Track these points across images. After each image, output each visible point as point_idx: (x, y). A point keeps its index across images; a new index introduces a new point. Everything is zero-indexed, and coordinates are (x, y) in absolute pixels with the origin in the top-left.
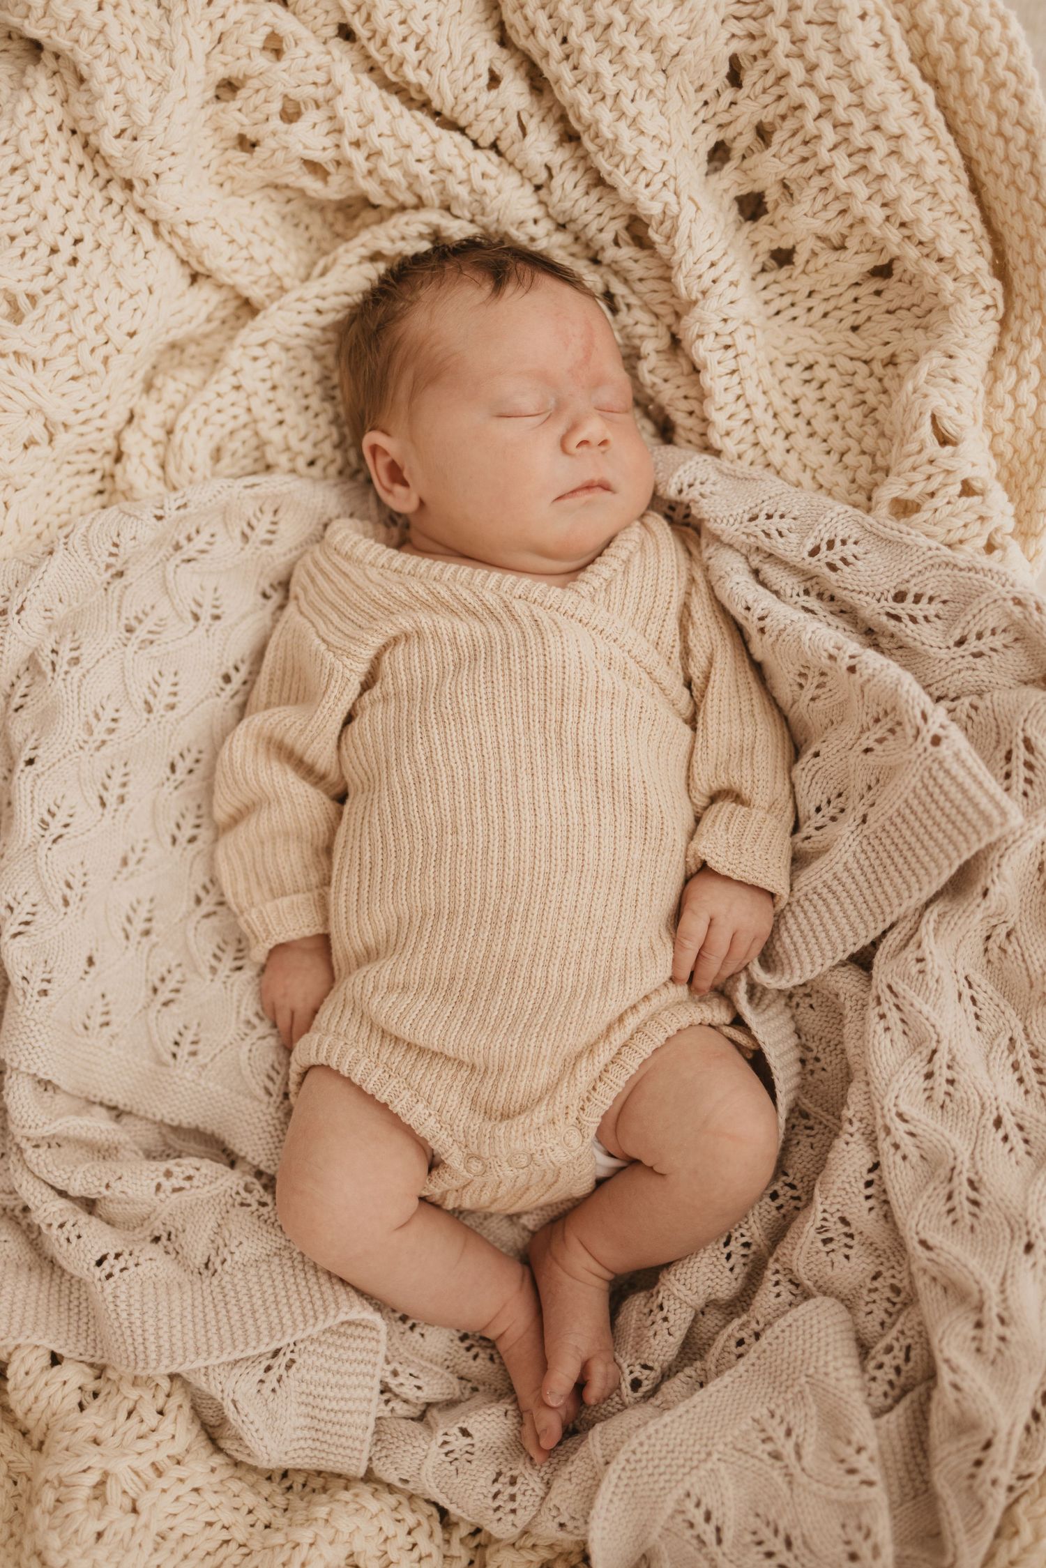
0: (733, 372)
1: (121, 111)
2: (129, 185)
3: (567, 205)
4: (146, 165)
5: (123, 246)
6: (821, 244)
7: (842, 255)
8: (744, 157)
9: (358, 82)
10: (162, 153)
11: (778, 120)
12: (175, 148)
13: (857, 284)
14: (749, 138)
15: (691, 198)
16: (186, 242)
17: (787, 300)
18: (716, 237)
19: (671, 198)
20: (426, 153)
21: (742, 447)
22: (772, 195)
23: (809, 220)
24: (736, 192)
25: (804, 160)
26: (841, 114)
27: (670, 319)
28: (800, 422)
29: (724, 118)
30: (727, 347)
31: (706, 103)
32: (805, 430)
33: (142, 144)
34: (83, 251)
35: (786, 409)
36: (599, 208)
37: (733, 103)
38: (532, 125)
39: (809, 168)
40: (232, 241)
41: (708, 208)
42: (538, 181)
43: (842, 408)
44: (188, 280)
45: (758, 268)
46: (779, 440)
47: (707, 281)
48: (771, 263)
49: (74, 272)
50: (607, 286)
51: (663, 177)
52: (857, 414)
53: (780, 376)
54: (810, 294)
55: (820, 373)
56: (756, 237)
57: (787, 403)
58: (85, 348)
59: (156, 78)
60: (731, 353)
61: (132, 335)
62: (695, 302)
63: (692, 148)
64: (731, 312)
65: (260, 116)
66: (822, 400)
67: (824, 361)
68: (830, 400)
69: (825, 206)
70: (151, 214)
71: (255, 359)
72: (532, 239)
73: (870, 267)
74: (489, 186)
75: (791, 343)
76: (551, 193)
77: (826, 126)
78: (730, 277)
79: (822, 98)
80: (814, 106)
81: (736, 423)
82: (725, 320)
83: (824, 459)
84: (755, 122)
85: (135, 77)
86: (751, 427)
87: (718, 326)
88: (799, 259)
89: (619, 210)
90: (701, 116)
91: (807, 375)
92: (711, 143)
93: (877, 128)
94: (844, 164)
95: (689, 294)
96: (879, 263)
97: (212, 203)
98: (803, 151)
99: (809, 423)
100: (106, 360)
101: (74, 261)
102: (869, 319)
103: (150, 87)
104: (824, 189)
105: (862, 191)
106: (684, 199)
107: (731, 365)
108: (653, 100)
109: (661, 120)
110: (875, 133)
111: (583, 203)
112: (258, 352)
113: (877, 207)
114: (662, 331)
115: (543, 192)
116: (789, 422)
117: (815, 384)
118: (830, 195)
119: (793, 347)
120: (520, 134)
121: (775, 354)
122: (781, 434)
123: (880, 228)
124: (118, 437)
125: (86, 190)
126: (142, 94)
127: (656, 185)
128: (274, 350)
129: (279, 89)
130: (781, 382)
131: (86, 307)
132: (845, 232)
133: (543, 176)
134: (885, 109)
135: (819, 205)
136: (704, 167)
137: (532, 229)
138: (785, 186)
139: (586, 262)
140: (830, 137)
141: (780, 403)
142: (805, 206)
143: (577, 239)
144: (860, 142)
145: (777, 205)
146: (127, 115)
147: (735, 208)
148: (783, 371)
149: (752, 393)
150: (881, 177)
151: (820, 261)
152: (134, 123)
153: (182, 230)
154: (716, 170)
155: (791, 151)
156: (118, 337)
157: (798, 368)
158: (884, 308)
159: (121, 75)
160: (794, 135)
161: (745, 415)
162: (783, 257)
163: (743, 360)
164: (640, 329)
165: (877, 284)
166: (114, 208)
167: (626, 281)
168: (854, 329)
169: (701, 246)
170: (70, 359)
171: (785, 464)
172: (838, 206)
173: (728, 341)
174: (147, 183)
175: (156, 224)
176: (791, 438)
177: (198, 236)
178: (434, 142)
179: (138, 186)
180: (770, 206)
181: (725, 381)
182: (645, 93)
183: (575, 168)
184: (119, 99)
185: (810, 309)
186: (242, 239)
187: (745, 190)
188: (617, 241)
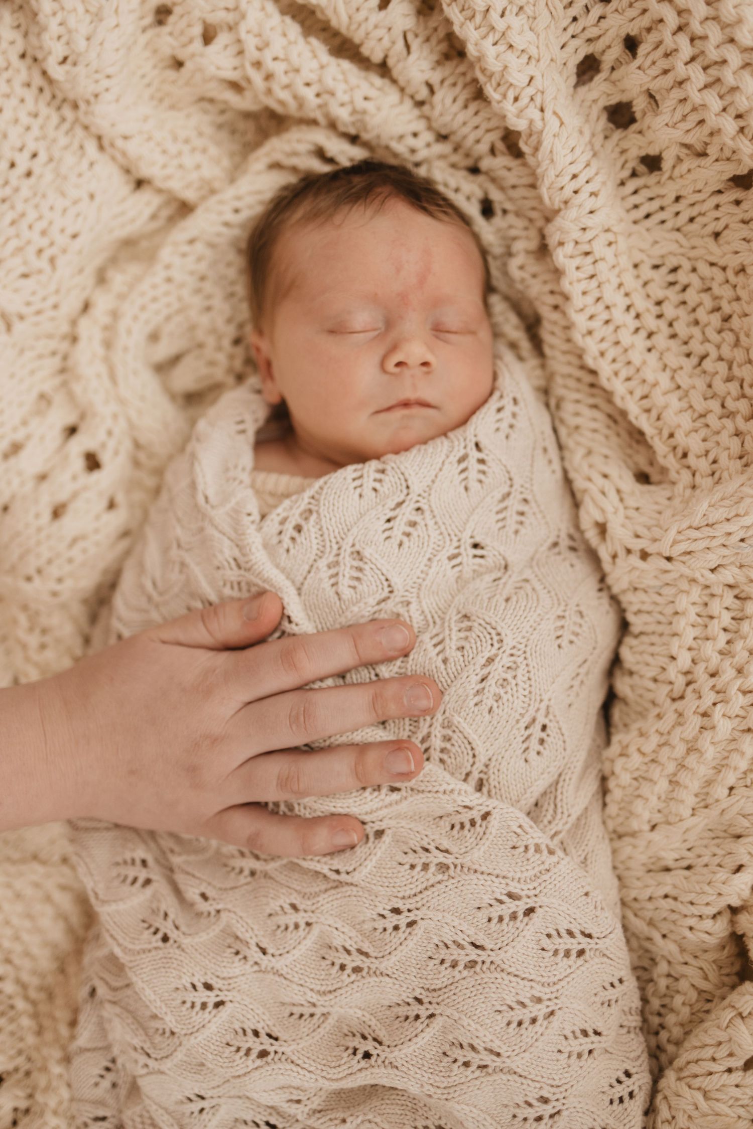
0: (592, 277)
1: (63, 40)
2: (76, 106)
3: (447, 118)
4: (84, 87)
5: (70, 159)
6: (685, 151)
7: (703, 161)
8: (613, 69)
9: (263, 9)
10: (97, 76)
11: (644, 33)
12: (110, 71)
13: (720, 192)
14: (617, 51)
15: (555, 113)
16: (124, 154)
17: (655, 205)
18: (578, 151)
19: (536, 115)
20: (312, 77)
21: (604, 346)
22: (640, 105)
23: (670, 130)
24: (604, 102)
25: (666, 72)
26: (696, 27)
27: (540, 223)
28: (662, 324)
29: (593, 32)
30: (587, 254)
31: (575, 19)
32: (666, 331)
33: (80, 69)
34: (37, 166)
35: (648, 310)
36: (476, 120)
37: (602, 17)
38: (415, 44)
39: (668, 80)
40: (164, 152)
41: (573, 121)
42: (419, 97)
43: (701, 314)
44: (132, 186)
45: (626, 173)
46: (640, 341)
47: (568, 192)
48: (642, 168)
49: (27, 183)
50: (486, 193)
51: (530, 91)
52: (715, 320)
53: (645, 277)
54: (678, 199)
55: (682, 277)
56: (625, 145)
57: (650, 305)
58: (31, 251)
59: (93, 9)
60: (590, 259)
61: (75, 236)
62: (558, 211)
63: (560, 62)
64: (589, 221)
65: (184, 39)
66: (684, 303)
67: (687, 265)
68: (691, 304)
69: (685, 116)
70: (93, 130)
71: (184, 255)
72: (413, 151)
73: (730, 175)
74: (369, 106)
75: (657, 247)
76: (433, 107)
77: (683, 40)
78: (590, 188)
79: (680, 13)
80: (672, 20)
81: (596, 324)
82: (584, 229)
83: (684, 361)
84: (623, 35)
85: (75, 10)
86: (611, 327)
87: (576, 234)
88: (666, 165)
89: (494, 123)
90: (571, 31)
91: (671, 278)
92: (580, 56)
93: (732, 41)
94: (698, 77)
95: (553, 204)
96: (738, 173)
97: (146, 119)
98: (663, 64)
99: (671, 325)
100: (52, 260)
101: (29, 174)
102: (726, 227)
103: (88, 18)
104: (683, 100)
105: (715, 104)
106: (548, 113)
107: (590, 270)
108: (522, 16)
109: (530, 36)
110: (729, 46)
111: (462, 116)
112: (186, 248)
113: (730, 119)
114: (533, 233)
115: (426, 108)
116: (651, 322)
117: (678, 287)
118: (688, 108)
119: (658, 251)
120: (405, 52)
121: (642, 256)
122: (643, 334)
123: (733, 139)
124: (74, 323)
125: (44, 110)
126: (80, 24)
127: (524, 101)
128: (199, 247)
129: (197, 13)
130: (645, 284)
131: (32, 215)
132: (707, 140)
133: (423, 93)
134: (740, 21)
135: (678, 116)
136: (573, 79)
137: (411, 142)
138: (651, 96)
139: (464, 173)
140: (686, 51)
141: (641, 304)
142: (665, 117)
143: (456, 149)
144: (713, 54)
145: (644, 114)
146: (68, 43)
147: (604, 117)
148: (647, 272)
149: (611, 295)
150: (734, 89)
151: (684, 167)
152: (73, 51)
153: (120, 143)
154: (584, 83)
155: (654, 63)
156: (61, 240)
157: (664, 270)
158: (741, 216)
159: (63, 9)
160: (657, 47)
161: (605, 316)
162: (652, 163)
163: (601, 265)
164: (513, 233)
165: (737, 194)
166: (66, 126)
167: (502, 189)
168: (717, 235)
169: (563, 158)
170: (17, 260)
171: (644, 363)
172: (694, 118)
173: (586, 248)
174: (88, 102)
175: (99, 138)
176: (654, 337)
177: (133, 148)
178: (322, 67)
179: (82, 106)
180: (638, 115)
181: (583, 285)
182: (515, 10)
183: (454, 85)
184: (62, 30)
185: (677, 214)
186: (173, 149)
187: (614, 101)
188: (493, 151)
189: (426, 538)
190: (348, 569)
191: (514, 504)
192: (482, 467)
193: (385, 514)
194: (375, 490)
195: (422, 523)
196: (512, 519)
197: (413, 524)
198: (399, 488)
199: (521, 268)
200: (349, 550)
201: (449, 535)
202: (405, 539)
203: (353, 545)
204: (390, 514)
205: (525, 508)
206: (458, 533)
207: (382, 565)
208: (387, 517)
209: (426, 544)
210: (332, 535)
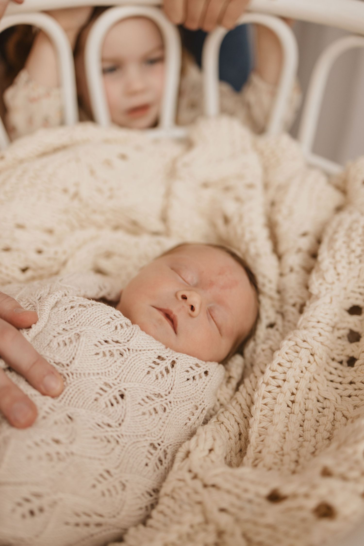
0: (290, 362)
21: (268, 395)
30: (297, 352)
35: (300, 406)
42: (284, 272)
45: (338, 359)
48: (345, 364)
50: (276, 321)
53: (310, 396)
55: (326, 412)
56: (347, 347)
57: (302, 405)
60: (296, 355)
62: (300, 329)
63: (347, 294)
81: (273, 383)
82: (304, 341)
87: (299, 341)
89: (303, 296)
91: (321, 409)
92: (357, 303)
107: (291, 358)
115: (283, 278)
121: (316, 390)
130: (308, 398)
133: (287, 271)
147: (348, 333)
148: (312, 396)
149: (291, 376)
161: (280, 383)
164: (273, 337)
173: (299, 349)
181: (282, 361)
185: (346, 389)
187: (356, 329)
188: (294, 305)
189: (109, 365)
190: (67, 337)
191: (158, 403)
192: (165, 373)
193: (108, 338)
194: (116, 328)
195: (115, 359)
196: (148, 407)
197: (112, 355)
198: (126, 337)
199: (263, 350)
200: (78, 332)
201: (118, 376)
202: (101, 354)
203: (81, 332)
204: (110, 340)
205: (160, 411)
206: (123, 380)
207: (81, 350)
208: (107, 339)
209: (106, 367)
210: (81, 320)
